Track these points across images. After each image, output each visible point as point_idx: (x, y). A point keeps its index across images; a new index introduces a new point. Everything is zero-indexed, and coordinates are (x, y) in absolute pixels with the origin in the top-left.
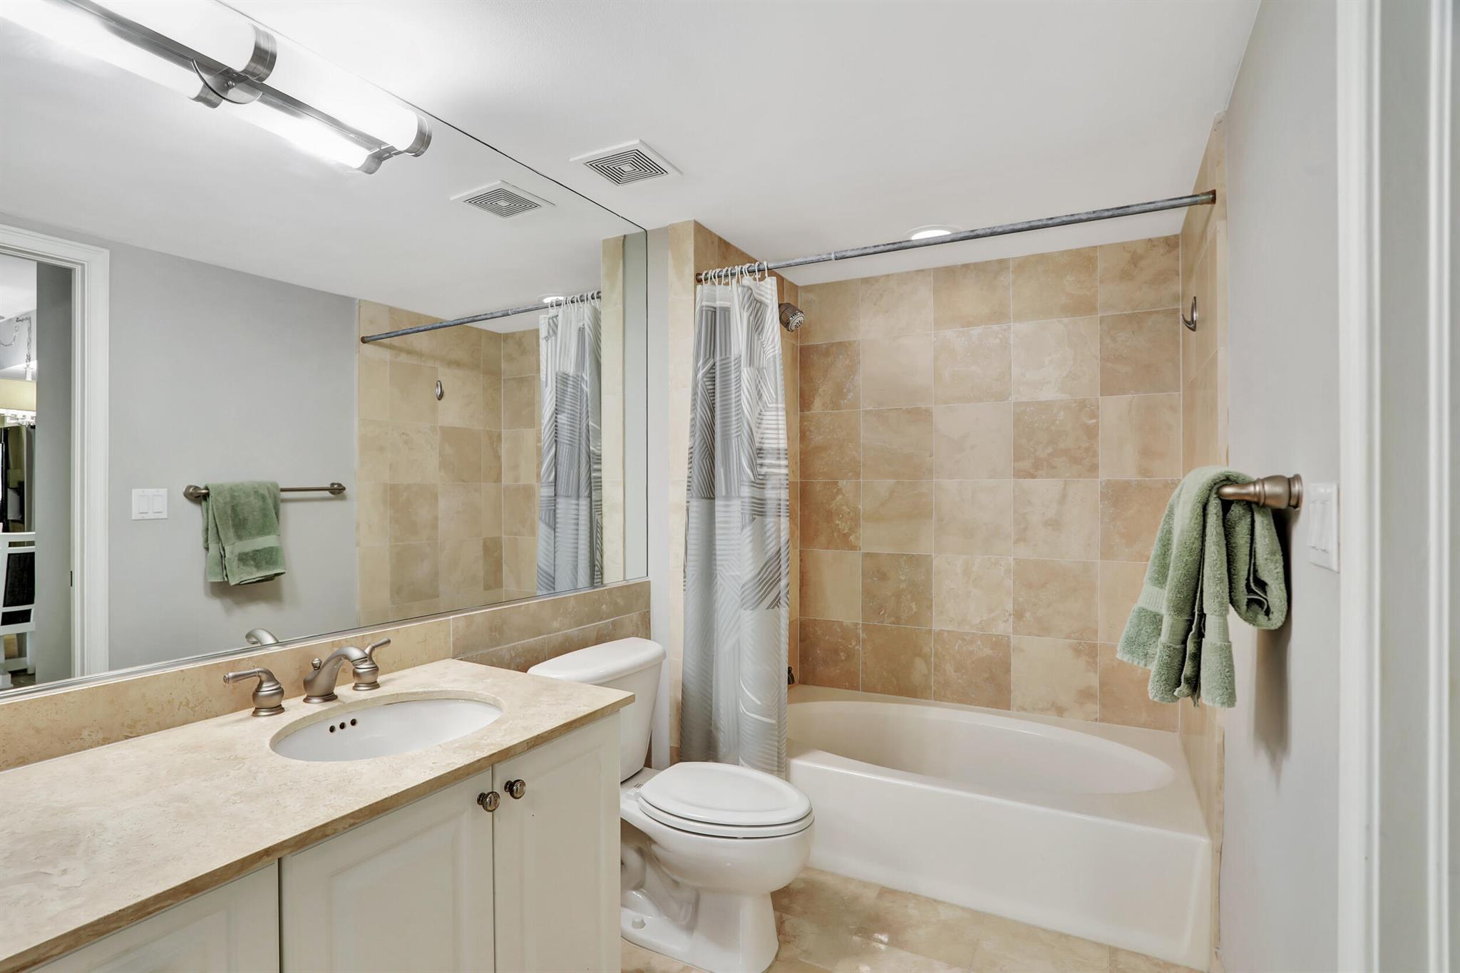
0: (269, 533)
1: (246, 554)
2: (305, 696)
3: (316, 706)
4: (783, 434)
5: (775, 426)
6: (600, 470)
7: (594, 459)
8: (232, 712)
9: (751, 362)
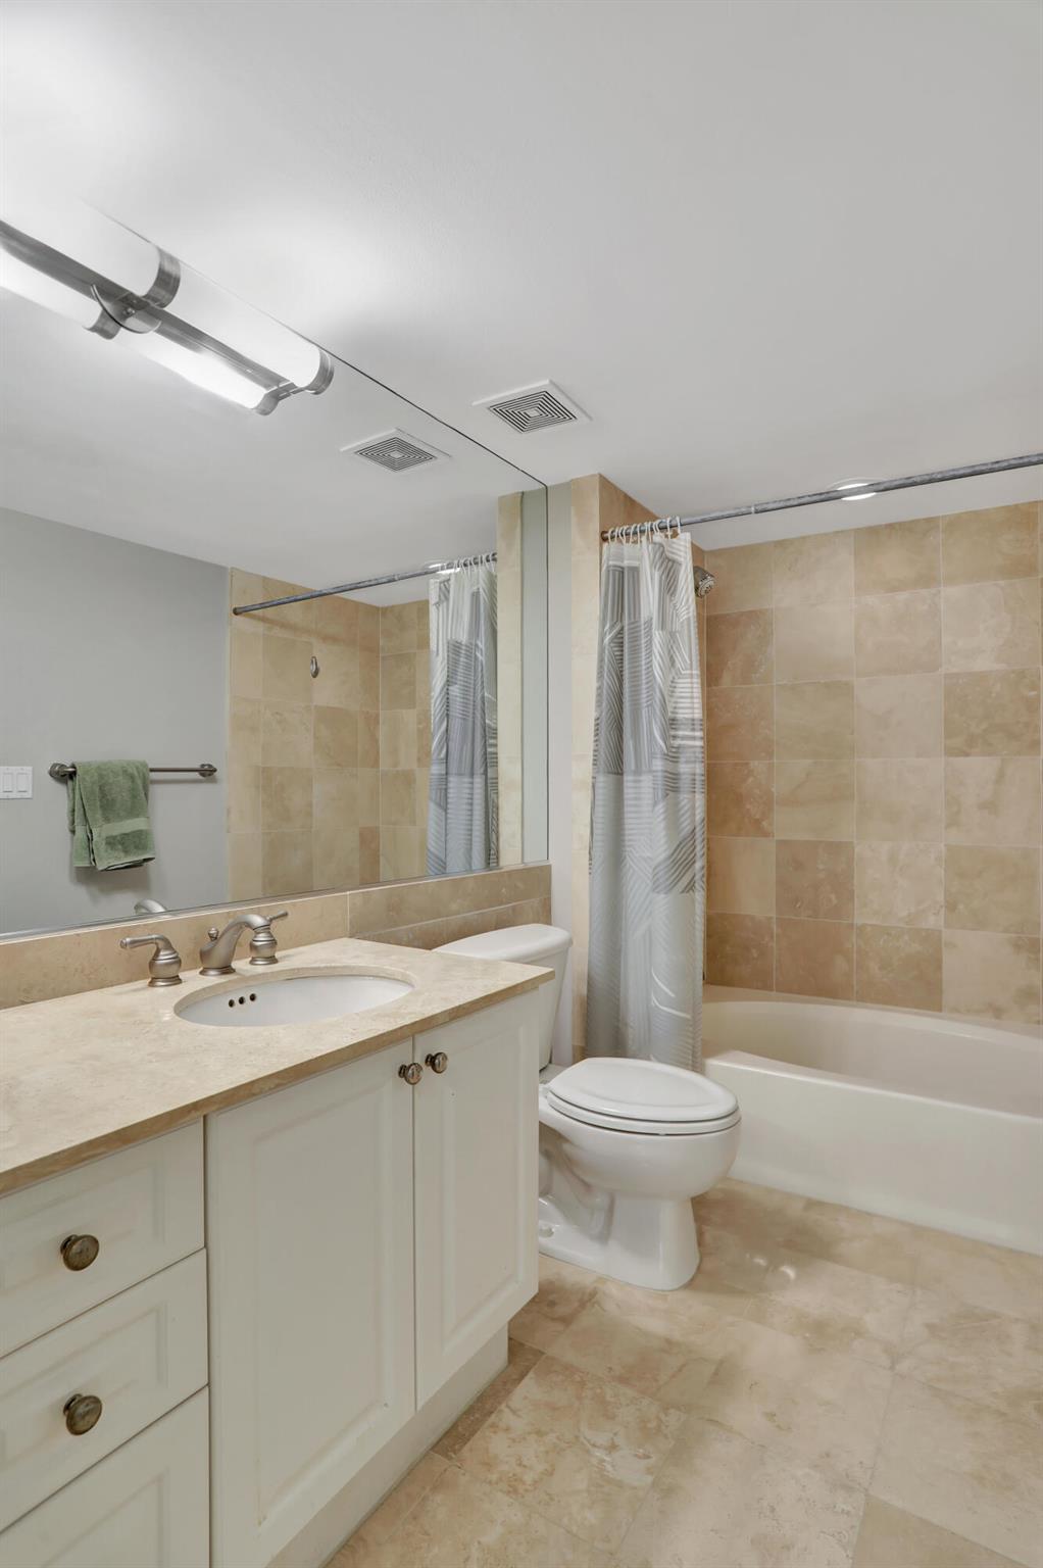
0: (137, 816)
1: (114, 838)
2: (201, 969)
3: (213, 979)
4: (698, 703)
5: (689, 695)
6: (496, 746)
7: (490, 733)
8: (128, 981)
9: (663, 626)
